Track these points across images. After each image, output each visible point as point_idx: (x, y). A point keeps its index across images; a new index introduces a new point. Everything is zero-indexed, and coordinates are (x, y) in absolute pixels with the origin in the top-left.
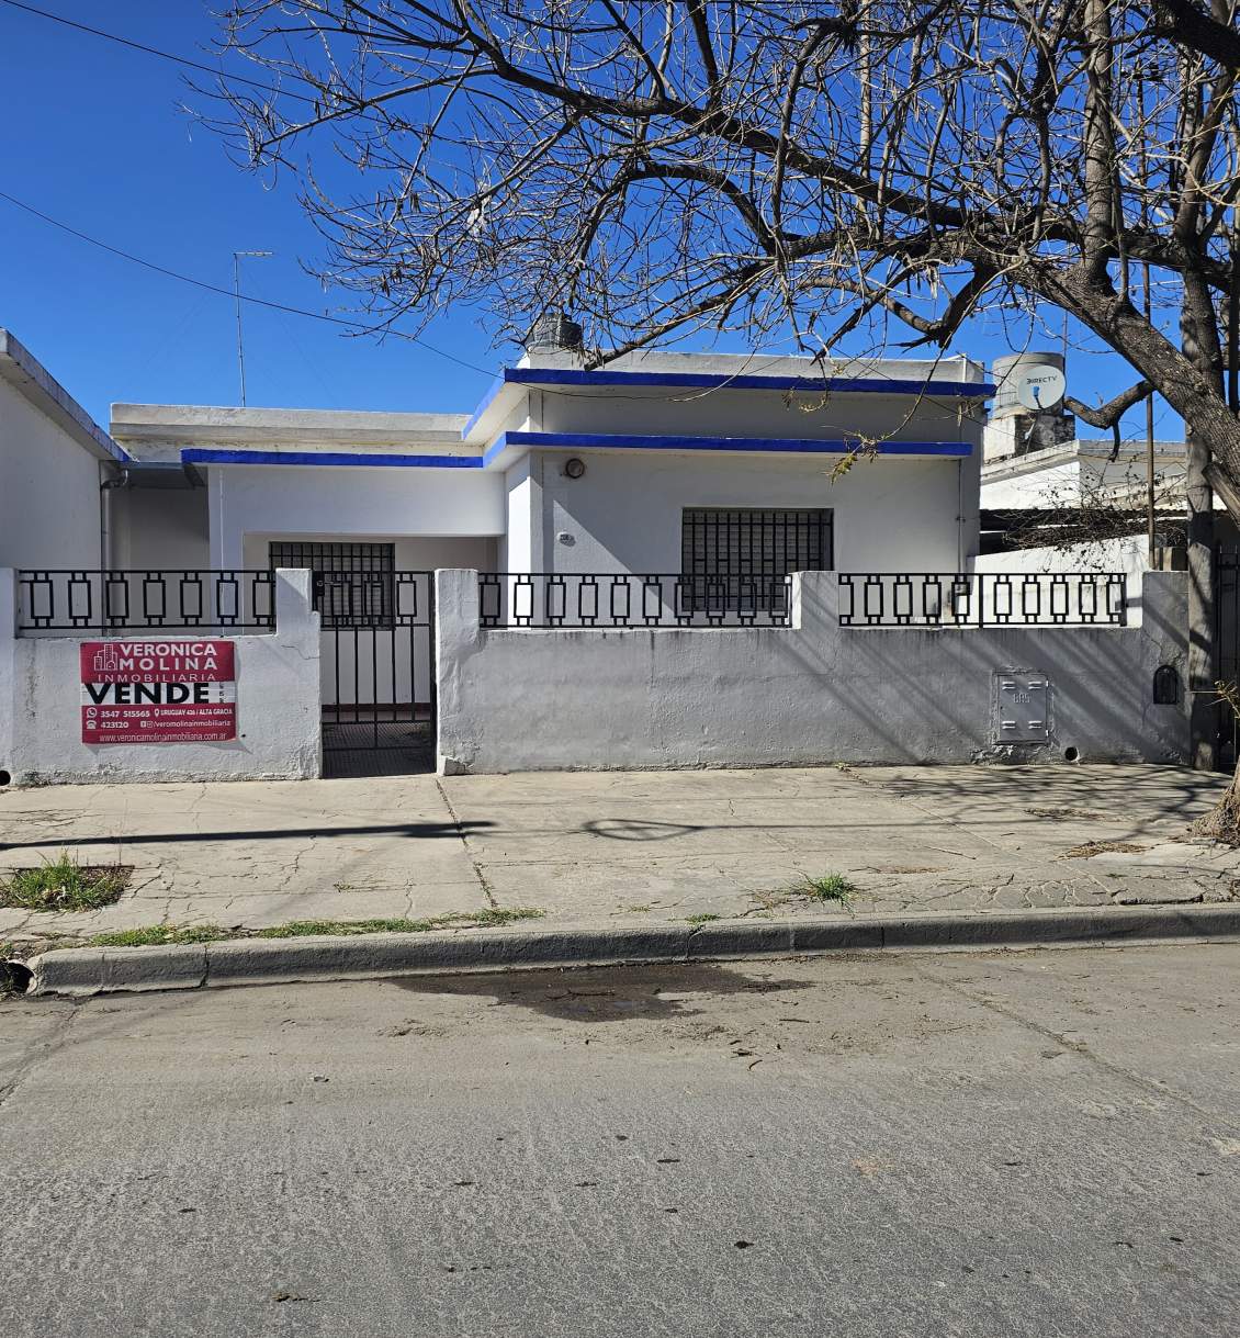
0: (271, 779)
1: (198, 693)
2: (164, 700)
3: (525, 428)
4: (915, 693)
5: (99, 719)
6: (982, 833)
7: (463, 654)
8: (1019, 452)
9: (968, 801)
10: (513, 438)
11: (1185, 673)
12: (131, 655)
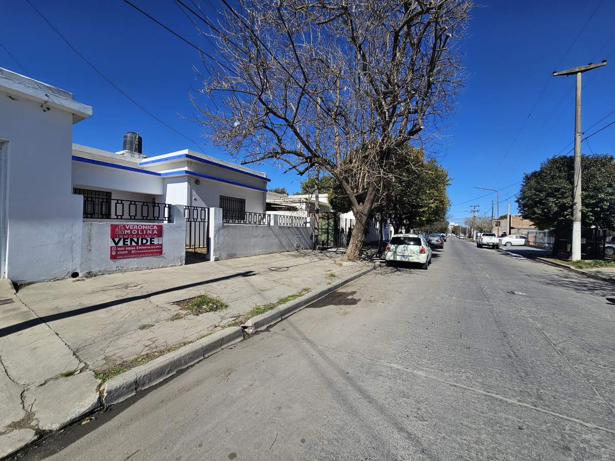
0: (172, 266)
1: (151, 241)
2: (140, 244)
5: (117, 251)
7: (219, 230)
12: (129, 229)
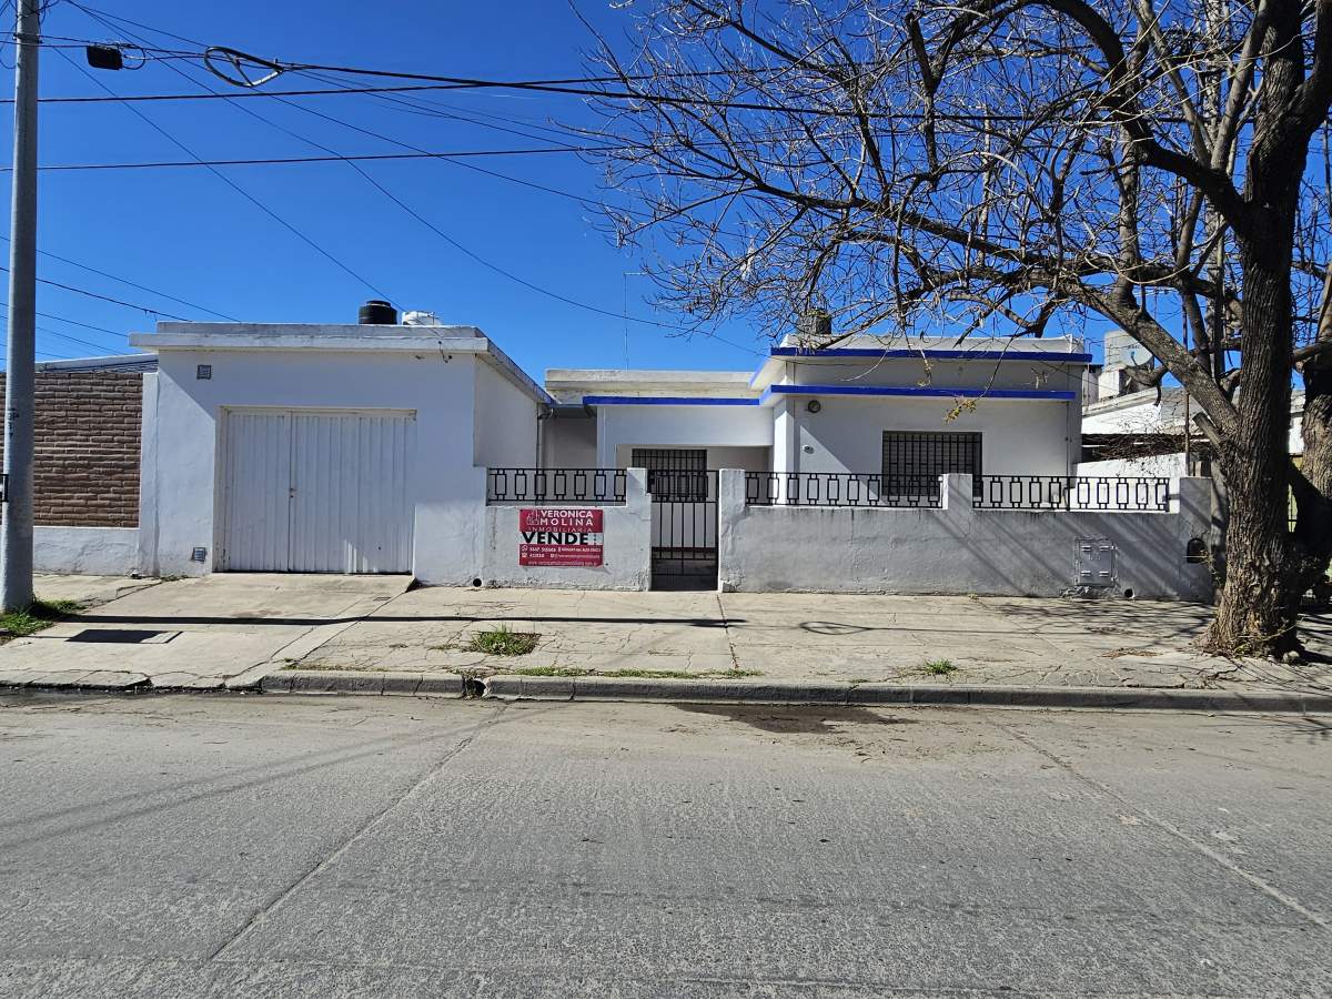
0: (622, 590)
1: (582, 539)
2: (563, 543)
3: (784, 383)
4: (1023, 551)
5: (529, 552)
6: (1051, 640)
7: (735, 520)
8: (1122, 393)
9: (1048, 620)
10: (775, 389)
11: (1209, 543)
12: (546, 516)
